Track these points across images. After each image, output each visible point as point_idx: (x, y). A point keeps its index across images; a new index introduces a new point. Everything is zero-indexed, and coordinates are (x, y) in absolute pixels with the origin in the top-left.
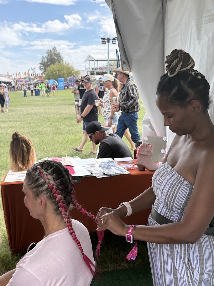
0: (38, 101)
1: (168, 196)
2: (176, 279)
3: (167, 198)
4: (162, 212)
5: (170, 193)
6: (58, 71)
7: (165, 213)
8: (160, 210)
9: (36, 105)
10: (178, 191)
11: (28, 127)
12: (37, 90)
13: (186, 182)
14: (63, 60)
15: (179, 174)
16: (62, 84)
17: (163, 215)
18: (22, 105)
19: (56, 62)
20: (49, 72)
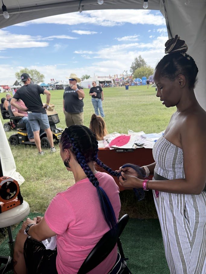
0: (127, 93)
1: (160, 158)
2: (175, 226)
3: (159, 160)
4: (161, 173)
5: (161, 155)
6: (143, 72)
7: (163, 173)
8: (159, 172)
9: (125, 96)
10: (166, 153)
11: (117, 110)
12: (127, 86)
13: (172, 145)
14: (146, 64)
15: (167, 140)
16: (145, 81)
17: (161, 176)
18: (115, 96)
19: (141, 66)
20: (136, 73)
